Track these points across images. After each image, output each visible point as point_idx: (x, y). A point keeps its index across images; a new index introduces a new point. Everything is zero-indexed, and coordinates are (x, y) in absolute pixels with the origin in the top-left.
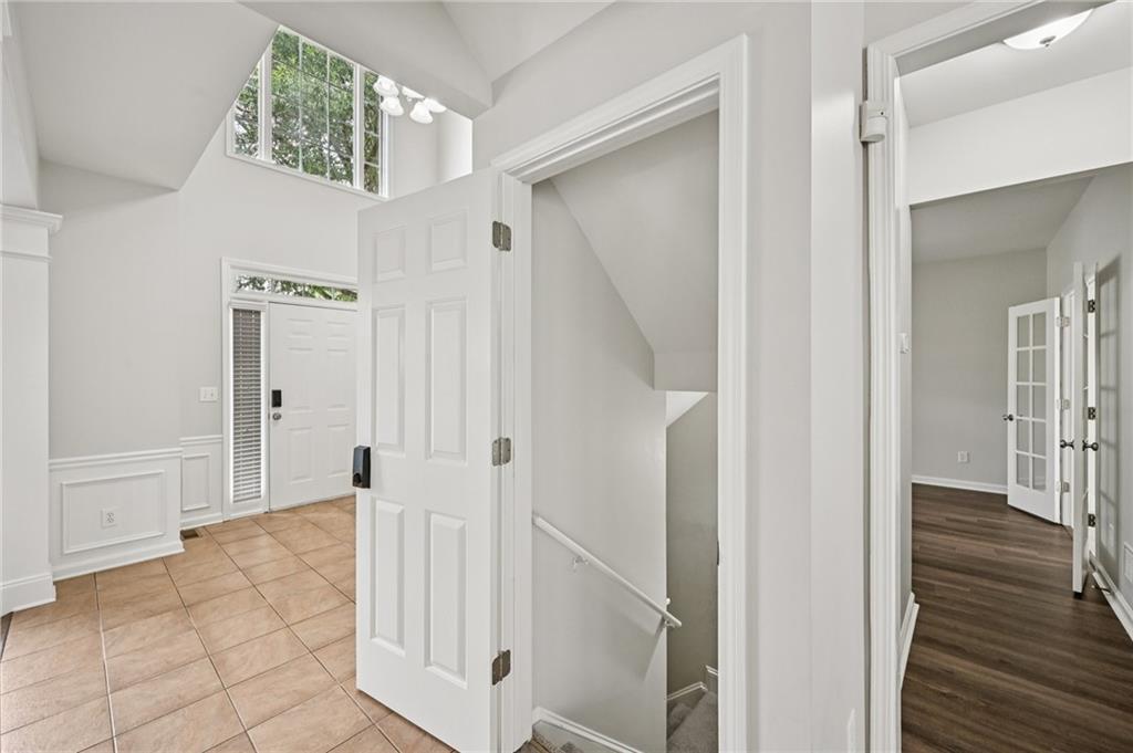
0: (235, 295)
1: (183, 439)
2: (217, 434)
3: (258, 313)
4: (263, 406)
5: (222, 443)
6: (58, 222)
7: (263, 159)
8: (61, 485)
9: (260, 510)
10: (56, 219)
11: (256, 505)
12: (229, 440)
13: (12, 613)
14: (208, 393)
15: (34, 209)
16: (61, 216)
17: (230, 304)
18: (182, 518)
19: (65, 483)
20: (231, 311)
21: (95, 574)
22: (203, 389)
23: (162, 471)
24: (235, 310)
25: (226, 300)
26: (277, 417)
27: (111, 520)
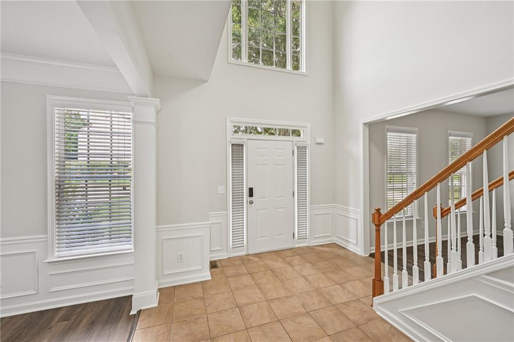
0: (231, 137)
1: (210, 213)
2: (225, 211)
3: (242, 145)
4: (245, 196)
5: (227, 216)
6: (158, 103)
7: (244, 61)
8: (162, 239)
9: (243, 253)
10: (157, 101)
11: (241, 251)
12: (230, 214)
13: (141, 310)
14: (221, 189)
15: (148, 97)
16: (159, 100)
17: (230, 141)
18: (210, 254)
19: (164, 238)
20: (231, 145)
21: (175, 286)
22: (219, 187)
23: (202, 234)
24: (232, 145)
25: (228, 140)
26: (251, 203)
27: (181, 259)
